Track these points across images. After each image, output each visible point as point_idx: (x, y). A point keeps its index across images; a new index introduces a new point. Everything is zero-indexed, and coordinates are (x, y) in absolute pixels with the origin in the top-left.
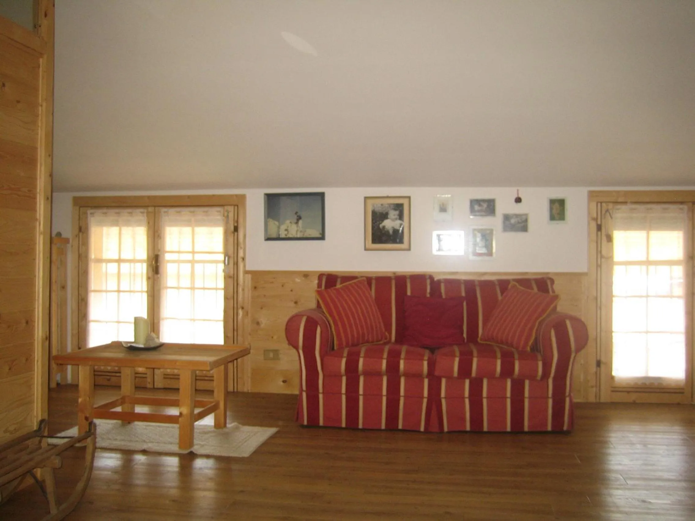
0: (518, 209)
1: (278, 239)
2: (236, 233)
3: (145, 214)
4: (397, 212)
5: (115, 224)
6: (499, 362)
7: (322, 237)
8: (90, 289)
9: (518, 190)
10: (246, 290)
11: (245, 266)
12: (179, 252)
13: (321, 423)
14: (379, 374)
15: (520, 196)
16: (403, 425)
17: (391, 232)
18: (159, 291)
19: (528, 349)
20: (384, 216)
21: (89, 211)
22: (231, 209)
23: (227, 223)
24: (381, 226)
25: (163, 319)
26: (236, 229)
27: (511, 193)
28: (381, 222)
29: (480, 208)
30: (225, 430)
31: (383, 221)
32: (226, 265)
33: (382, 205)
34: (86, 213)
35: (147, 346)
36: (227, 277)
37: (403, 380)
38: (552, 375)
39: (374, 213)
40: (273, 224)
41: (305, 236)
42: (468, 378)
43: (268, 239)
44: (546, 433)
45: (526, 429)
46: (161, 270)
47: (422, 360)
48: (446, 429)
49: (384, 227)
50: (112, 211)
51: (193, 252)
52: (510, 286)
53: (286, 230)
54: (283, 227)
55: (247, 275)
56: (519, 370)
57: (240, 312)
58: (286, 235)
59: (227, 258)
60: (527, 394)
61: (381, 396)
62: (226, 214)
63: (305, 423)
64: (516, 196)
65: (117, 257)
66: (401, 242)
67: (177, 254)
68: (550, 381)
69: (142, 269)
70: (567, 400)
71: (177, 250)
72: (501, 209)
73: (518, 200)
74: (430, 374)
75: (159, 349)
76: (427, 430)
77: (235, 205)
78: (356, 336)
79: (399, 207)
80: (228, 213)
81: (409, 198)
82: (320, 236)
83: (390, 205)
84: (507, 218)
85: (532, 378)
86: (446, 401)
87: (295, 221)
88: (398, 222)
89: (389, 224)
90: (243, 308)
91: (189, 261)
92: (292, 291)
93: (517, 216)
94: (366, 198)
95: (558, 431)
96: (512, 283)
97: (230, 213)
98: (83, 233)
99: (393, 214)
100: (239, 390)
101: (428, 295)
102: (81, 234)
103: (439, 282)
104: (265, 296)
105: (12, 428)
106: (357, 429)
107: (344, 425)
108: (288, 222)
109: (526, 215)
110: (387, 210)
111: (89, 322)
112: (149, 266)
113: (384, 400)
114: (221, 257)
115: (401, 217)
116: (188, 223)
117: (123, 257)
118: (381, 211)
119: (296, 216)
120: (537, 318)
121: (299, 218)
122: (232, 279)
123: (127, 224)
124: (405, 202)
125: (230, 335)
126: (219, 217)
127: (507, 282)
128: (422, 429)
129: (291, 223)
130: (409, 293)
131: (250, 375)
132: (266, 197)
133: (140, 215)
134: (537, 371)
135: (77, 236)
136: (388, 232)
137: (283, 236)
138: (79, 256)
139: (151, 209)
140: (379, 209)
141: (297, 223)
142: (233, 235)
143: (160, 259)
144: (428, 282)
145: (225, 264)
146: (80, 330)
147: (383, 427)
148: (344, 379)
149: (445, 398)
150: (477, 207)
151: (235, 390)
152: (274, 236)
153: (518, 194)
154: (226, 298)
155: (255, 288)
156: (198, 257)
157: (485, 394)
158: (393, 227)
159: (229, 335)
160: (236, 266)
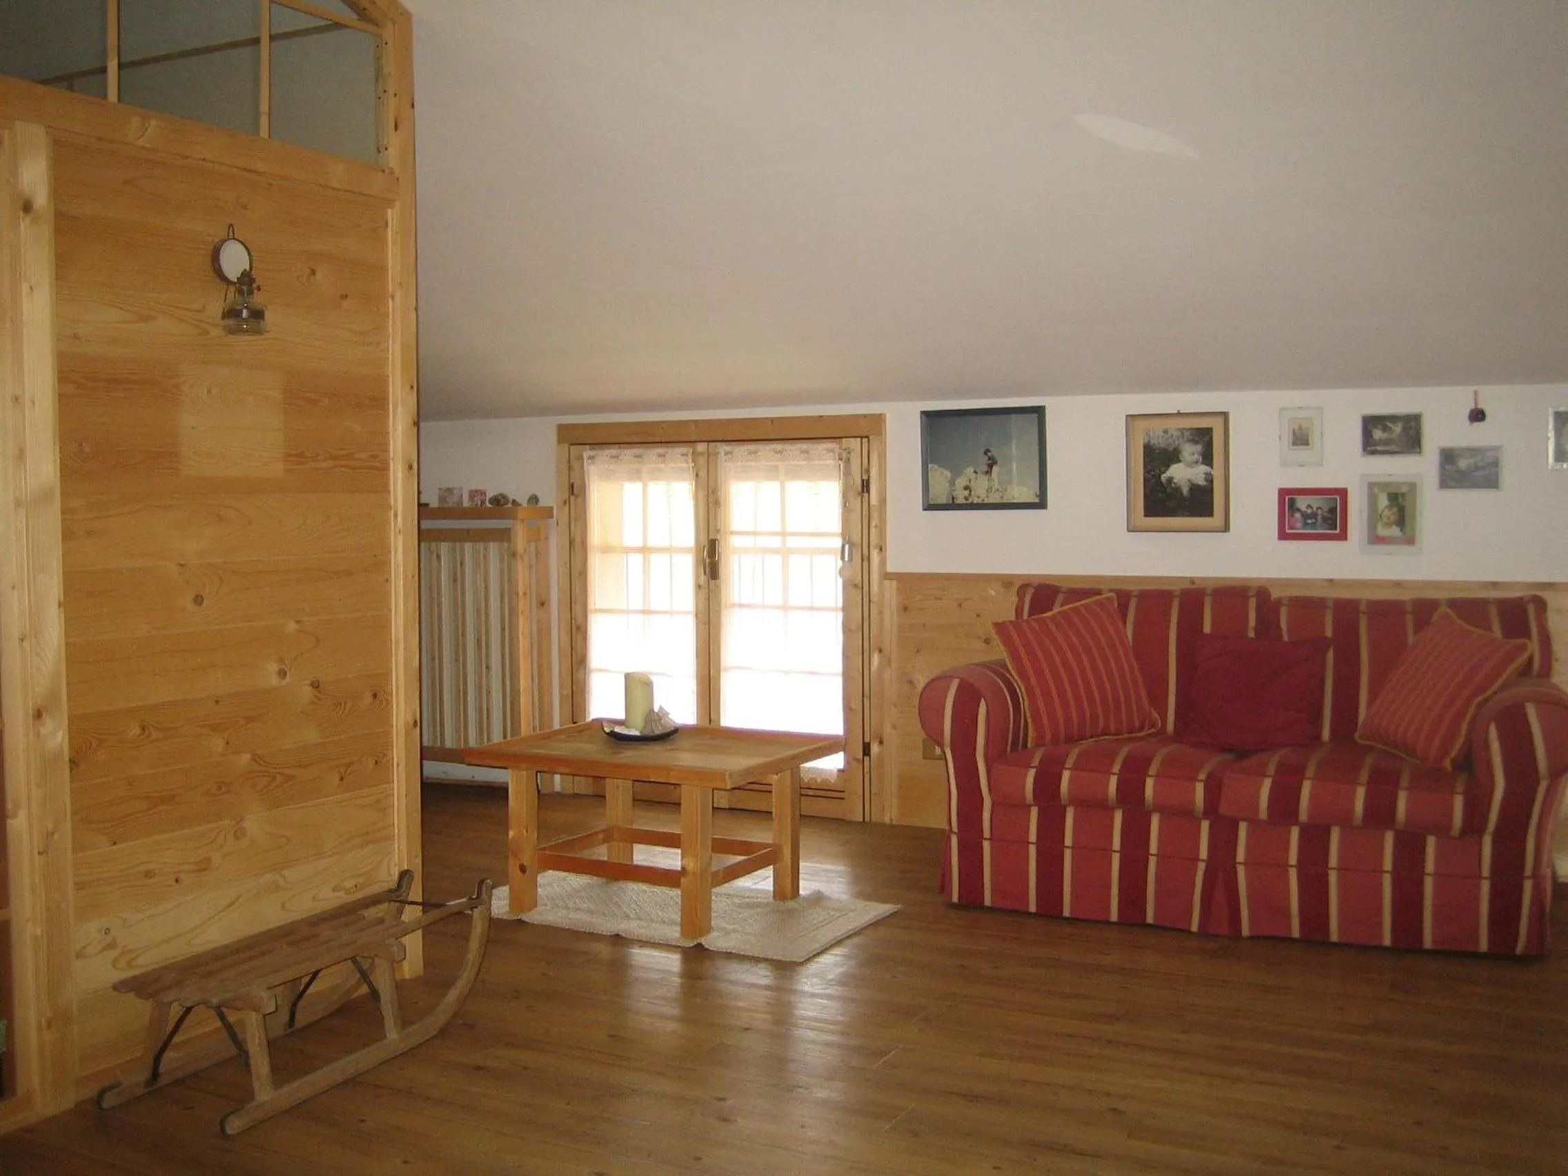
0: (1476, 436)
1: (952, 506)
2: (866, 495)
3: (690, 457)
4: (1199, 448)
5: (636, 475)
6: (1361, 793)
7: (1041, 504)
8: (591, 606)
9: (1476, 393)
10: (887, 614)
11: (883, 563)
12: (754, 533)
13: (988, 901)
14: (1105, 807)
15: (1480, 406)
16: (1156, 917)
17: (1185, 490)
18: (718, 612)
19: (1447, 764)
20: (1172, 456)
21: (587, 453)
22: (855, 444)
23: (847, 473)
24: (1164, 477)
25: (727, 669)
26: (866, 486)
27: (1461, 398)
28: (1163, 469)
29: (1384, 436)
30: (791, 904)
31: (1168, 467)
32: (848, 561)
33: (1166, 432)
34: (581, 458)
35: (646, 733)
36: (849, 586)
37: (1155, 821)
38: (1492, 825)
39: (1149, 450)
40: (940, 476)
41: (1005, 501)
42: (1294, 824)
43: (930, 507)
44: (1475, 955)
45: (1428, 943)
46: (722, 572)
47: (1194, 779)
48: (1246, 931)
49: (1170, 480)
50: (628, 453)
51: (784, 534)
52: (1435, 617)
53: (966, 488)
54: (961, 482)
55: (887, 582)
56: (1408, 811)
57: (876, 659)
58: (966, 499)
59: (847, 546)
60: (1430, 866)
61: (1108, 851)
62: (844, 455)
63: (955, 899)
64: (1472, 406)
65: (640, 544)
66: (1209, 512)
67: (752, 537)
68: (1487, 842)
69: (686, 569)
70: (1528, 885)
71: (751, 529)
72: (1435, 437)
73: (1478, 416)
74: (1211, 810)
75: (672, 737)
76: (1204, 933)
77: (862, 438)
78: (1075, 720)
79: (1203, 437)
80: (849, 453)
81: (1225, 415)
82: (1037, 500)
83: (1182, 430)
84: (1448, 457)
85: (1442, 830)
86: (1246, 870)
87: (986, 468)
88: (1204, 468)
89: (1183, 474)
90: (880, 651)
91: (776, 551)
92: (978, 616)
93: (1472, 451)
94: (1131, 418)
95: (1502, 951)
96: (1443, 609)
97: (852, 454)
98: (577, 496)
99: (1190, 451)
100: (874, 819)
101: (1251, 634)
102: (572, 498)
103: (1279, 603)
104: (924, 625)
105: (349, 884)
106: (1059, 917)
107: (1033, 908)
108: (970, 470)
109: (1496, 449)
110: (1176, 442)
111: (591, 671)
112: (699, 561)
113: (1116, 859)
114: (837, 543)
115: (1207, 458)
116: (773, 473)
117: (651, 543)
118: (1163, 446)
119: (986, 458)
120: (1475, 694)
121: (992, 463)
122: (860, 591)
123: (656, 475)
124: (1216, 425)
125: (857, 705)
126: (831, 462)
127: (1431, 605)
128: (1195, 927)
129: (976, 472)
130: (1207, 629)
131: (894, 788)
132: (924, 417)
133: (678, 457)
134: (1449, 816)
135: (565, 503)
136: (1178, 490)
137: (960, 500)
138: (571, 542)
139: (701, 447)
140: (1159, 441)
141: (989, 472)
142: (860, 498)
143: (721, 548)
144: (1253, 603)
145: (843, 558)
146: (574, 687)
147: (1114, 917)
148: (1034, 812)
149: (1245, 864)
150: (1378, 434)
151: (867, 819)
152: (943, 500)
153: (1476, 402)
154: (847, 630)
155: (906, 609)
156: (792, 542)
157: (1333, 860)
158: (1189, 481)
159: (853, 706)
160: (865, 564)
